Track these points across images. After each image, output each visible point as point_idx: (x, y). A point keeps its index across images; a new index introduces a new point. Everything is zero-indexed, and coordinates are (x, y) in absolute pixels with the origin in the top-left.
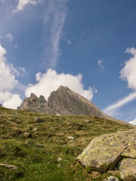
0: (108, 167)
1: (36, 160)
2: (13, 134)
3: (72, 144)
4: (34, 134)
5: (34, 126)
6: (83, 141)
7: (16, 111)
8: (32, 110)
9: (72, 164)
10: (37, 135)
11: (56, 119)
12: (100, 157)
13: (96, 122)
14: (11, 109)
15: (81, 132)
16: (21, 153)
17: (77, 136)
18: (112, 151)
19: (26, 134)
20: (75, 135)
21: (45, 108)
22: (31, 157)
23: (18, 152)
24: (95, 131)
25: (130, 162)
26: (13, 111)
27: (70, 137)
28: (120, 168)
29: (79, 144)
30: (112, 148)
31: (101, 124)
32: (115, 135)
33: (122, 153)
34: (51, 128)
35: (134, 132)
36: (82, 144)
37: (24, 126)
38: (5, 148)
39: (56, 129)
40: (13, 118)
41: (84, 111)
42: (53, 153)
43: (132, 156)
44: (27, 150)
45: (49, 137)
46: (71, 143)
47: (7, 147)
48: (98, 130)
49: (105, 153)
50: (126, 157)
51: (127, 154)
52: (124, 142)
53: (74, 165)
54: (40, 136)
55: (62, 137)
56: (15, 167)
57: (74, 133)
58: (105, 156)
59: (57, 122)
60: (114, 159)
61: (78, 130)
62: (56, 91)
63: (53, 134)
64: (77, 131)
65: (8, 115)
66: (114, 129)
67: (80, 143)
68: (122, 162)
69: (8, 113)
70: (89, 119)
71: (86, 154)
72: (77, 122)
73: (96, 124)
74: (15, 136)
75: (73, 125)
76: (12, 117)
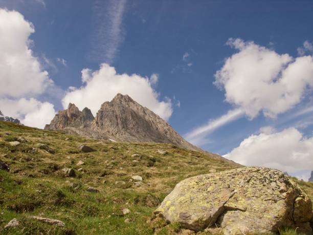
0: (205, 223)
1: (90, 211)
2: (44, 170)
3: (140, 188)
4: (79, 170)
5: (78, 158)
6: (157, 184)
7: (44, 131)
8: (69, 131)
9: (150, 218)
10: (83, 172)
11: (112, 148)
12: (194, 208)
13: (176, 154)
14: (35, 129)
15: (153, 170)
16: (65, 200)
17: (146, 176)
18: (211, 200)
19: (66, 170)
20: (144, 174)
21: (92, 128)
22: (82, 207)
23: (60, 199)
24: (175, 168)
25: (238, 216)
26: (39, 132)
27: (135, 177)
28: (223, 224)
29: (151, 188)
30: (211, 196)
31: (183, 158)
32: (215, 176)
33: (225, 203)
34: (106, 162)
35: (244, 172)
36: (156, 188)
37: (62, 158)
38: (40, 193)
39: (114, 163)
40: (43, 145)
41: (154, 137)
42: (115, 202)
43: (240, 207)
44: (75, 197)
45: (103, 176)
46: (139, 186)
47: (43, 192)
48: (179, 167)
49: (201, 203)
50: (231, 209)
51: (233, 204)
52: (229, 187)
53: (152, 220)
54: (89, 174)
55: (124, 177)
56: (61, 223)
57: (142, 170)
58: (202, 207)
59: (115, 152)
60: (215, 212)
61: (148, 166)
62: (110, 101)
63: (108, 171)
64: (147, 168)
65: (34, 138)
66: (204, 166)
67: (154, 186)
68: (226, 216)
69: (33, 136)
70: (164, 149)
71: (172, 205)
72: (146, 154)
73: (176, 157)
74: (47, 173)
75: (141, 158)
76: (41, 143)
